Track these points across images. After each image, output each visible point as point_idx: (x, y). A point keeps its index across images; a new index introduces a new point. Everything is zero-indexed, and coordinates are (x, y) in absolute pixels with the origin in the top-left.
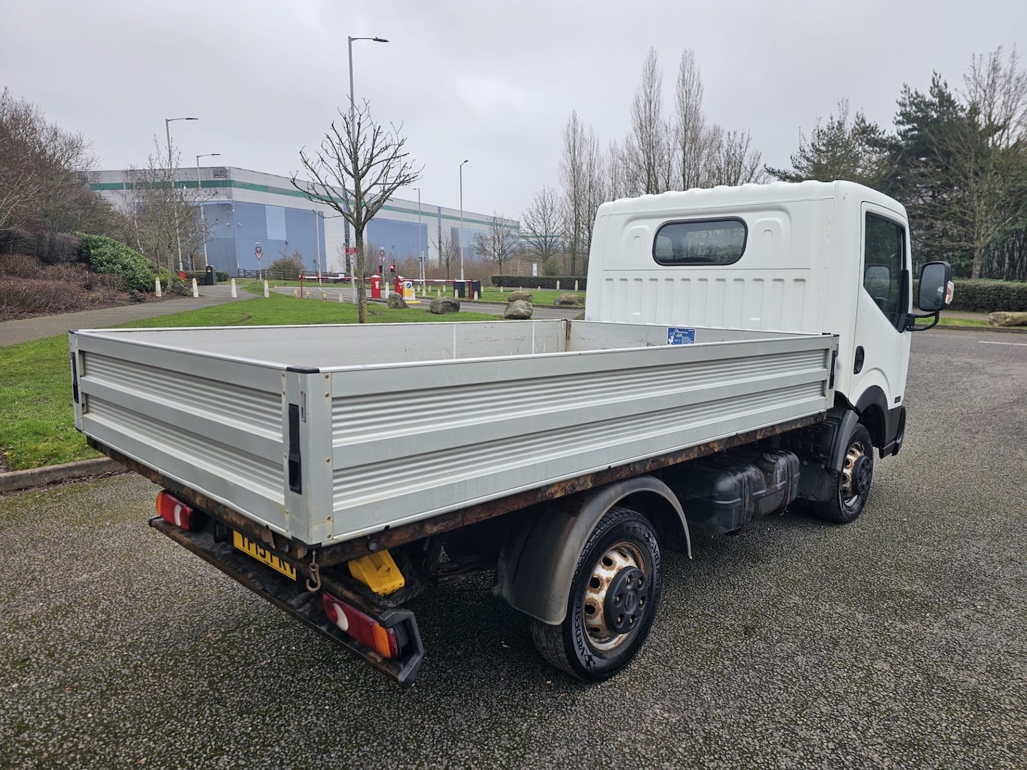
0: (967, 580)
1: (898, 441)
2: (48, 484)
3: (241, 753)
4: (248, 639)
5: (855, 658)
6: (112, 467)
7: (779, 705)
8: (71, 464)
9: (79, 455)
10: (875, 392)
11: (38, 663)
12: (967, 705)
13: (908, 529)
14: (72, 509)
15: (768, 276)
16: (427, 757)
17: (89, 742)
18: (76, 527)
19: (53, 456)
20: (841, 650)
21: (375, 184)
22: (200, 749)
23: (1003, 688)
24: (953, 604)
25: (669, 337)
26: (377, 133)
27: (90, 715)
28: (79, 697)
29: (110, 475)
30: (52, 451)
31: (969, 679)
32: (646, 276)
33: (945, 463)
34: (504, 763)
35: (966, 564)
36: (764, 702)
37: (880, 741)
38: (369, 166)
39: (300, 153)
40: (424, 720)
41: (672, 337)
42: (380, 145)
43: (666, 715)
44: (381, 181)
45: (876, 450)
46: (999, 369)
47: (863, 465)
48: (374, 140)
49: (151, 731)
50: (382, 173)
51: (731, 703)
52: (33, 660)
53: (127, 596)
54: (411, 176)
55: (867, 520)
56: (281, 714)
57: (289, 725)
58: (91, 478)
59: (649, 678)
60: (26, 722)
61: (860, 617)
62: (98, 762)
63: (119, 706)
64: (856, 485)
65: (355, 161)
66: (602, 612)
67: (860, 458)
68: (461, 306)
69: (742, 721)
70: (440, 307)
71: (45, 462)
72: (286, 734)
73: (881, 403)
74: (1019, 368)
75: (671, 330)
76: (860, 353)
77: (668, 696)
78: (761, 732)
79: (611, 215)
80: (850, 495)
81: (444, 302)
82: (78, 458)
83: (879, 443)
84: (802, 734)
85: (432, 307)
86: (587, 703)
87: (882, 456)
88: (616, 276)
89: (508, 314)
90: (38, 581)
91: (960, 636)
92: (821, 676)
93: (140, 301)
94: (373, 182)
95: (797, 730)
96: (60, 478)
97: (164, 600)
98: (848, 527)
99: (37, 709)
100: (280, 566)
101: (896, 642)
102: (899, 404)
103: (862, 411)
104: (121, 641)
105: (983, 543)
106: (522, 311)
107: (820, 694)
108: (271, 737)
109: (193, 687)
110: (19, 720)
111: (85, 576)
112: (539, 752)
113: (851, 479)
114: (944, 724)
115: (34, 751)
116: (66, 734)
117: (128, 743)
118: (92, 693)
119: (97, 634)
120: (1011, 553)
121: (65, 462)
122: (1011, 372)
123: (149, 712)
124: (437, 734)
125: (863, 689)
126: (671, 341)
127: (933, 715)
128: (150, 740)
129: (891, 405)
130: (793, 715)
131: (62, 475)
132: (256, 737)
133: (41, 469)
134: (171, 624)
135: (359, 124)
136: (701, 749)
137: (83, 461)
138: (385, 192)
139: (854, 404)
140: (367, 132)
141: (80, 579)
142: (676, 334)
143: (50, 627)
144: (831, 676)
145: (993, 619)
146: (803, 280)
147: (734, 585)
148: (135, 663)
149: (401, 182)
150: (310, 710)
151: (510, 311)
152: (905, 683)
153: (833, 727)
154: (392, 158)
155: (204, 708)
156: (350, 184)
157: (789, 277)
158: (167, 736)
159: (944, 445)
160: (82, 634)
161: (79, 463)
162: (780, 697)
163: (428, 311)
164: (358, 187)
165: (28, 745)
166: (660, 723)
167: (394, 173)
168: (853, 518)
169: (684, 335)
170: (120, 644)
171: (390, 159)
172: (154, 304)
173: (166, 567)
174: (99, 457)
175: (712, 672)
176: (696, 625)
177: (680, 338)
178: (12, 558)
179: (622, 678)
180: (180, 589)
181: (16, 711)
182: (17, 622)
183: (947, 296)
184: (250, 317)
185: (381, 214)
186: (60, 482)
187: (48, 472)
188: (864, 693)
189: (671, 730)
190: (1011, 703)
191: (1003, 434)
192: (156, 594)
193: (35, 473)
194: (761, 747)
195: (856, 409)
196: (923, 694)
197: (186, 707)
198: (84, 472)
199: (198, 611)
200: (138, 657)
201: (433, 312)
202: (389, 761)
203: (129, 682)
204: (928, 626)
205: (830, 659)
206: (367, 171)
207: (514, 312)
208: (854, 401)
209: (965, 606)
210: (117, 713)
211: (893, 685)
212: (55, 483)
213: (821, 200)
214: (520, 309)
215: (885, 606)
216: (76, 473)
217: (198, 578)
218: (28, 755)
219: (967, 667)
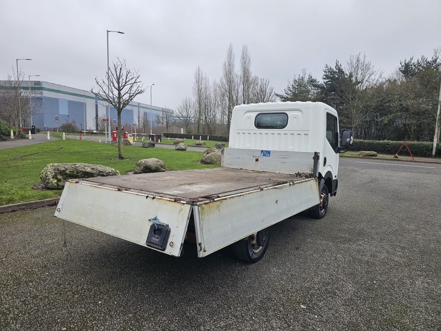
0: (361, 233)
1: (336, 191)
2: (11, 212)
3: (144, 286)
4: (127, 257)
5: (331, 254)
6: (36, 205)
7: (311, 267)
8: (20, 204)
9: (22, 200)
10: (329, 173)
11: (51, 267)
12: (366, 264)
13: (341, 220)
14: (28, 220)
15: (296, 133)
16: (206, 284)
17: (87, 287)
18: (34, 226)
19: (10, 201)
20: (327, 253)
21: (127, 93)
22: (129, 286)
23: (376, 260)
24: (358, 240)
25: (261, 154)
26: (129, 73)
27: (82, 280)
28: (75, 275)
29: (36, 208)
30: (10, 199)
31: (365, 258)
32: (252, 132)
33: (349, 200)
34: (232, 284)
35: (360, 229)
36: (306, 266)
37: (342, 274)
38: (124, 86)
39: (95, 79)
40: (201, 275)
41: (262, 154)
42: (129, 77)
43: (277, 270)
44: (129, 92)
45: (329, 194)
46: (363, 171)
47: (326, 198)
48: (127, 75)
49: (108, 283)
50: (130, 89)
51: (297, 267)
52: (49, 266)
53: (72, 247)
54: (142, 91)
55: (328, 217)
56: (151, 276)
57: (156, 278)
58: (28, 209)
59: (269, 262)
60: (60, 283)
61: (330, 244)
62: (94, 291)
63: (92, 277)
64: (324, 205)
65: (118, 83)
66: (256, 239)
67: (325, 196)
68: (155, 145)
69: (301, 271)
70: (147, 145)
71: (8, 203)
72: (156, 281)
73: (331, 177)
74: (370, 171)
75: (262, 151)
76: (325, 159)
77: (277, 266)
78: (307, 273)
79: (239, 110)
80: (322, 209)
81: (149, 143)
82: (22, 201)
83: (330, 191)
84: (320, 273)
85: (143, 145)
86: (252, 269)
87: (331, 196)
88: (241, 132)
89: (176, 148)
90: (32, 243)
91: (362, 248)
92: (322, 259)
93: (4, 140)
94: (126, 92)
95: (318, 272)
96: (16, 209)
97: (88, 247)
98: (322, 219)
99: (61, 279)
101: (343, 250)
102: (336, 178)
103: (326, 179)
104: (79, 259)
105: (365, 223)
106: (183, 147)
107: (322, 263)
108: (152, 282)
109: (115, 271)
110: (56, 282)
111: (50, 241)
112: (241, 281)
113: (322, 203)
114: (360, 269)
115: (69, 290)
116: (77, 285)
117: (102, 286)
118: (79, 274)
119: (68, 258)
120: (374, 226)
121: (17, 203)
122: (367, 172)
123: (104, 278)
124: (207, 278)
125: (335, 262)
126: (262, 155)
127: (356, 267)
128: (109, 285)
129: (334, 178)
130: (316, 269)
131: (16, 208)
132: (146, 282)
133: (8, 205)
134: (95, 254)
135: (121, 69)
136: (291, 278)
137: (24, 203)
138: (130, 97)
139: (324, 177)
140: (124, 72)
141: (49, 242)
142: (264, 152)
143: (48, 257)
144: (325, 259)
145: (370, 243)
146: (307, 134)
147: (289, 237)
148: (89, 265)
149: (138, 93)
150: (161, 274)
151: (178, 147)
152: (347, 260)
153: (328, 271)
154: (134, 83)
155: (123, 276)
156: (116, 92)
157: (302, 133)
158: (115, 283)
159: (348, 195)
160: (62, 258)
161: (23, 203)
162: (311, 265)
163: (141, 147)
164: (119, 94)
165: (65, 288)
166: (276, 272)
167: (134, 89)
168: (323, 217)
169: (267, 153)
170: (79, 260)
171: (133, 83)
172: (12, 141)
173: (81, 237)
174: (31, 201)
175: (289, 259)
176: (280, 248)
177: (265, 154)
178: (14, 236)
179: (261, 262)
180: (92, 244)
181: (53, 280)
182: (32, 255)
183: (351, 141)
184: (62, 148)
185: (128, 107)
186: (16, 211)
187: (11, 207)
188: (335, 263)
189: (280, 274)
190: (378, 264)
191: (367, 192)
192: (83, 246)
193: (6, 207)
194: (308, 276)
195: (324, 178)
196: (353, 262)
197: (116, 276)
198: (25, 207)
199: (103, 250)
200: (89, 263)
201: (143, 147)
202: (195, 285)
203: (91, 270)
204: (351, 246)
205: (323, 255)
206: (123, 88)
207: (179, 148)
208: (323, 176)
209: (362, 240)
210: (92, 279)
211: (344, 261)
212: (13, 211)
213: (312, 108)
214: (182, 146)
215: (338, 241)
216: (22, 207)
217: (97, 240)
218: (67, 291)
219: (364, 255)
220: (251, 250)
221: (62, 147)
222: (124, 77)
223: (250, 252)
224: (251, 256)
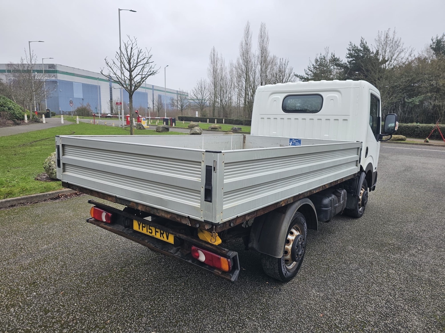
0: (411, 239)
1: (375, 185)
2: (9, 207)
3: (150, 316)
4: (132, 270)
5: (381, 269)
6: (37, 198)
7: (359, 288)
8: (19, 198)
9: (22, 194)
10: (370, 165)
11: (41, 284)
12: (427, 285)
13: (383, 220)
14: (26, 218)
15: (332, 118)
16: (229, 314)
17: (80, 315)
18: (31, 225)
19: (9, 194)
20: (375, 266)
21: (138, 74)
22: (132, 315)
23: (438, 278)
24: (409, 248)
25: (290, 142)
26: (140, 52)
27: (76, 304)
28: (67, 297)
29: (37, 202)
30: (8, 192)
31: (425, 275)
32: (279, 117)
33: (387, 194)
34: (262, 314)
35: (409, 232)
36: (353, 287)
37: (402, 299)
38: (136, 67)
39: (105, 59)
40: (222, 299)
41: (291, 142)
42: (141, 57)
43: (318, 293)
44: (141, 73)
45: (368, 189)
46: (394, 157)
47: (366, 194)
48: (138, 55)
49: (106, 309)
50: (141, 70)
51: (341, 288)
52: (38, 283)
53: (69, 254)
54: (154, 72)
55: (366, 216)
56: (161, 299)
57: (166, 304)
58: (28, 204)
59: (306, 280)
60: (47, 308)
61: (377, 253)
62: (88, 323)
63: (87, 300)
64: (364, 202)
65: (129, 63)
66: (290, 253)
67: (364, 192)
68: (170, 129)
69: (348, 294)
70: (161, 129)
71: (7, 197)
72: (167, 308)
73: (372, 170)
74: (401, 157)
75: (291, 139)
76: (367, 149)
77: (316, 286)
78: (356, 298)
79: (263, 91)
80: (361, 206)
81: (163, 127)
82: (21, 195)
83: (370, 186)
84: (372, 298)
85: (157, 129)
86: (286, 290)
87: (370, 191)
88: (266, 117)
89: (191, 133)
90: (24, 249)
91: (416, 259)
92: (371, 276)
93: (18, 124)
95: (370, 296)
96: (14, 204)
97: (88, 255)
98: (360, 219)
99: (50, 303)
100: (161, 237)
101: (394, 263)
102: (376, 170)
103: (367, 172)
104: (75, 273)
105: (412, 224)
107: (373, 283)
108: (161, 309)
109: (117, 291)
110: (44, 308)
111: (45, 246)
112: (274, 310)
113: (361, 200)
114: (422, 292)
115: (57, 321)
116: (68, 313)
117: (98, 315)
118: (72, 295)
119: (63, 271)
120: (423, 228)
121: (16, 197)
122: (399, 159)
123: (102, 302)
124: (230, 305)
125: (388, 280)
126: (291, 144)
127: (417, 289)
128: (108, 313)
129: (374, 171)
130: (366, 291)
131: (15, 203)
132: (154, 309)
133: (5, 200)
134: (95, 265)
135: (132, 48)
136: (336, 305)
137: (24, 196)
138: (142, 78)
139: (365, 170)
140: (135, 52)
141: (44, 247)
142: (293, 141)
143: (39, 268)
144: (375, 276)
145: (426, 253)
146: (346, 120)
147: (325, 243)
148: (86, 282)
149: (151, 74)
150: (173, 298)
152: (403, 278)
153: (382, 295)
154: (146, 63)
155: (126, 299)
156: (127, 74)
157: (341, 118)
158: (114, 311)
159: (384, 187)
160: (56, 271)
161: (23, 197)
162: (359, 285)
163: (155, 131)
164: (131, 75)
165: (53, 318)
166: (317, 297)
167: (146, 70)
168: (361, 215)
169: (296, 141)
170: (76, 274)
171: (145, 64)
172: (25, 126)
173: (82, 241)
174: (31, 194)
175: (330, 276)
176: (316, 258)
177: (295, 143)
178: (6, 239)
179: (295, 280)
180: (93, 250)
181: (40, 304)
182: (22, 266)
183: (396, 127)
185: (139, 90)
186: (15, 206)
187: (9, 201)
188: (389, 282)
189: (322, 299)
190: (443, 283)
191: (404, 182)
192: (82, 253)
193: (3, 202)
194: (358, 303)
195: (365, 172)
196: (410, 281)
197: (118, 299)
198: (25, 201)
199: (105, 259)
200: (87, 279)
201: (157, 131)
202: (215, 316)
203: (87, 290)
204: (403, 256)
205: (372, 270)
206: (135, 69)
207: (194, 132)
209: (414, 248)
210: (88, 303)
211: (399, 279)
212: (12, 206)
213: (354, 88)
214: (197, 131)
215: (385, 249)
216: (22, 201)
217: (99, 246)
218: (55, 322)
219: (422, 271)
220: (285, 267)
221: (74, 131)
222: (135, 57)
223: (283, 270)
224: (284, 274)
